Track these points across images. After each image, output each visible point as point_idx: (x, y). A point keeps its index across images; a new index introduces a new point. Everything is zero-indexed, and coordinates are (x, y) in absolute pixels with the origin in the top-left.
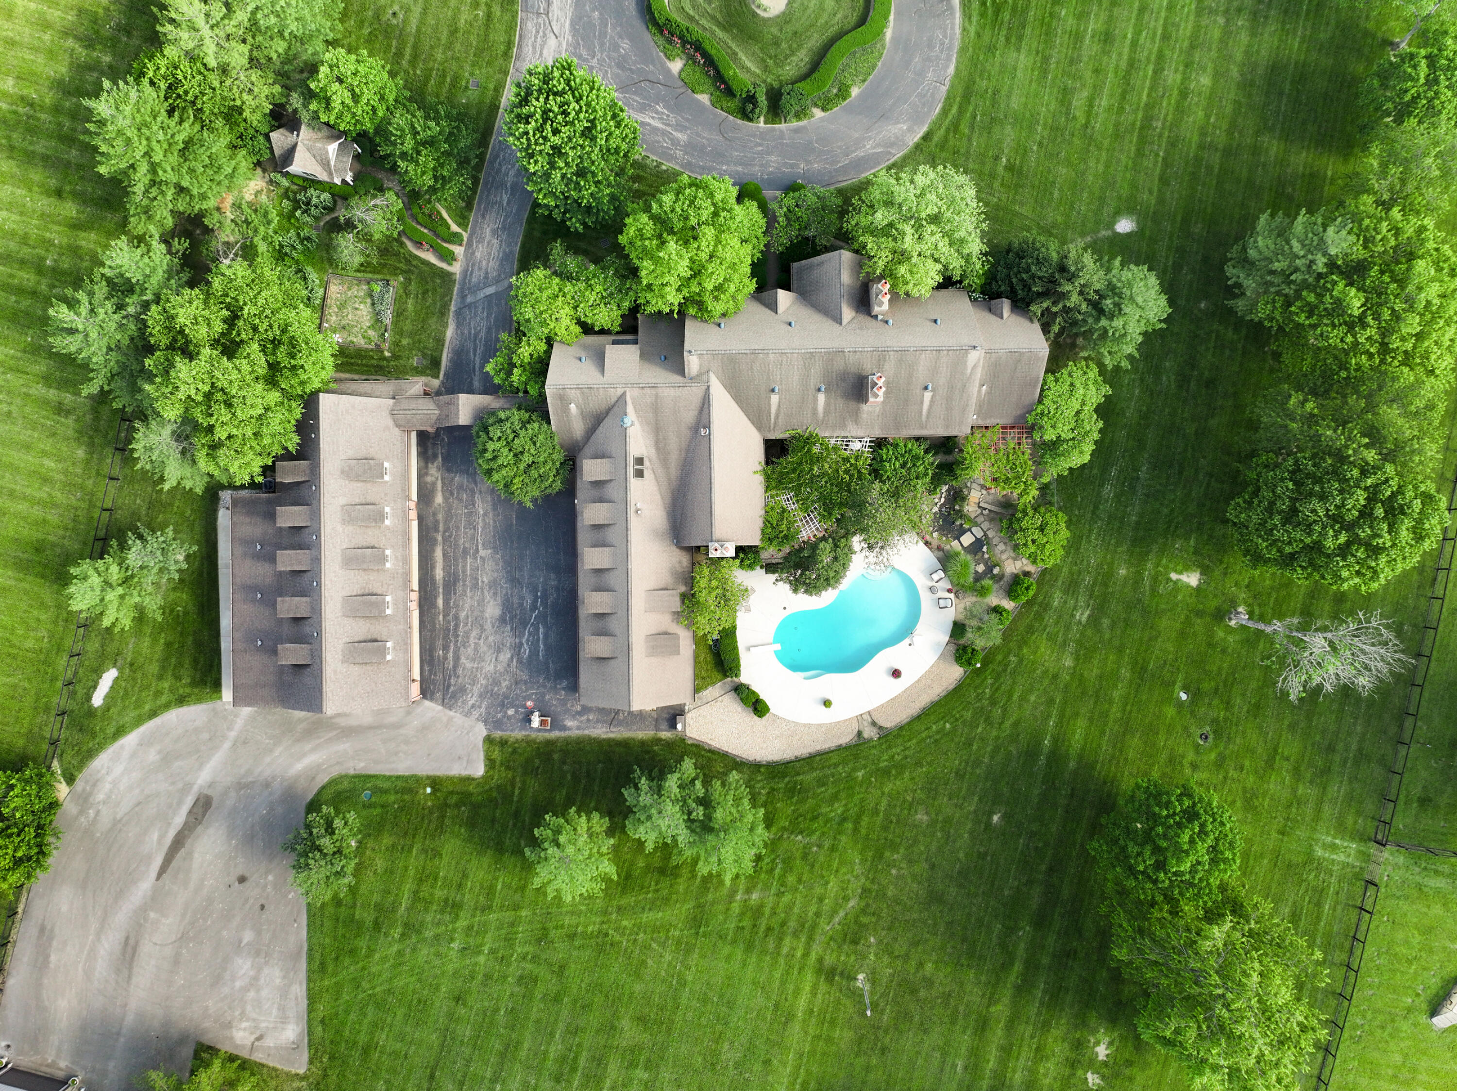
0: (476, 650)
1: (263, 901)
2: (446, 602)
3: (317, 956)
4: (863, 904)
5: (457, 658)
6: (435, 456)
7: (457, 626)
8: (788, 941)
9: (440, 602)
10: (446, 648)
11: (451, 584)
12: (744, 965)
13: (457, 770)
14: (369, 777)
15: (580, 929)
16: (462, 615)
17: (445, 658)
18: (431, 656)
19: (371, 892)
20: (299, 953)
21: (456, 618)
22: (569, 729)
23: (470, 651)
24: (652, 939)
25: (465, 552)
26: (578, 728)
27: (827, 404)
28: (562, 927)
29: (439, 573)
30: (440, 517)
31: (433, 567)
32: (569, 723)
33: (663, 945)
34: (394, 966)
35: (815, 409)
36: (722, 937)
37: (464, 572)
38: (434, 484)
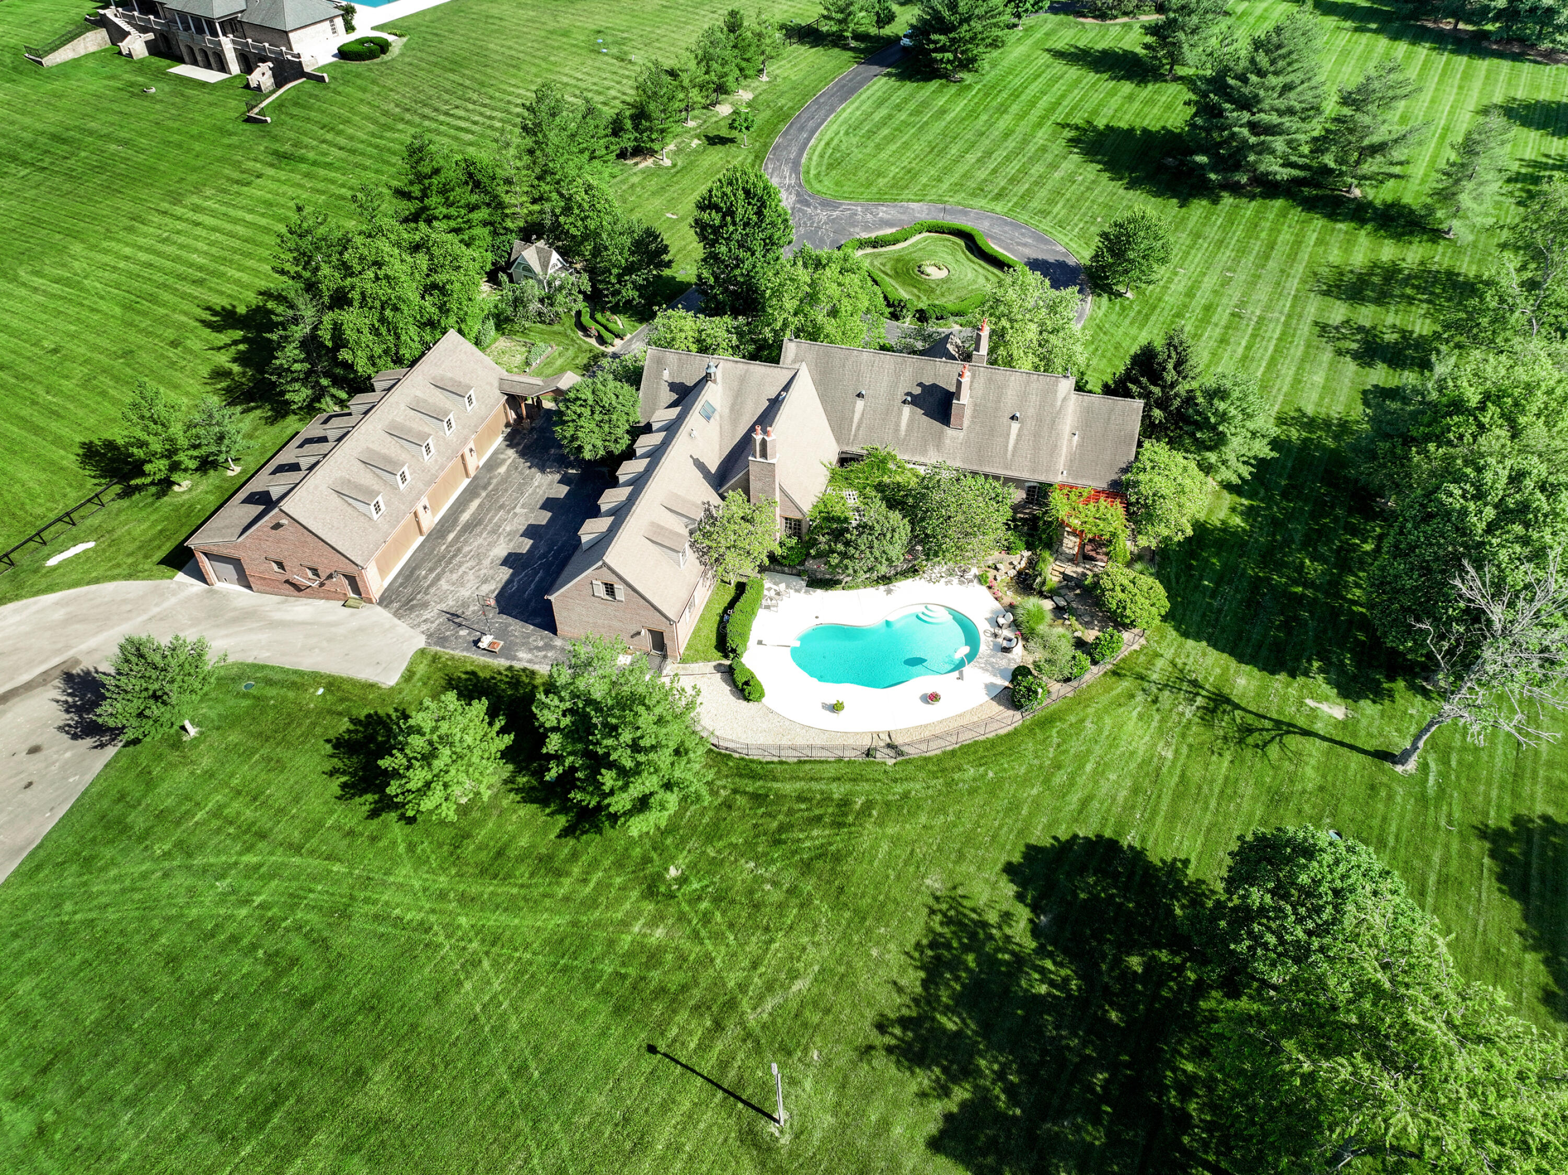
0: (462, 577)
1: (33, 778)
2: (457, 539)
3: (42, 853)
4: (815, 990)
5: (438, 578)
6: (518, 444)
7: (455, 556)
8: (682, 1017)
9: (451, 537)
10: (431, 570)
11: (469, 527)
12: (604, 1033)
13: (365, 674)
14: (263, 667)
15: (397, 911)
16: (466, 549)
17: (425, 577)
18: (412, 573)
19: (168, 795)
20: (22, 849)
21: (459, 550)
22: (519, 660)
23: (455, 577)
24: (487, 953)
25: (502, 507)
26: (530, 661)
27: (911, 421)
28: (375, 902)
29: (465, 517)
30: (495, 481)
31: (463, 511)
32: (521, 655)
33: (498, 966)
34: (123, 891)
35: (898, 425)
36: (588, 979)
37: (490, 520)
38: (504, 460)
